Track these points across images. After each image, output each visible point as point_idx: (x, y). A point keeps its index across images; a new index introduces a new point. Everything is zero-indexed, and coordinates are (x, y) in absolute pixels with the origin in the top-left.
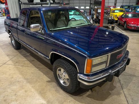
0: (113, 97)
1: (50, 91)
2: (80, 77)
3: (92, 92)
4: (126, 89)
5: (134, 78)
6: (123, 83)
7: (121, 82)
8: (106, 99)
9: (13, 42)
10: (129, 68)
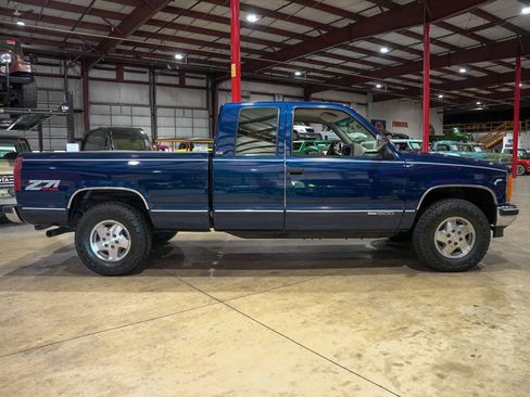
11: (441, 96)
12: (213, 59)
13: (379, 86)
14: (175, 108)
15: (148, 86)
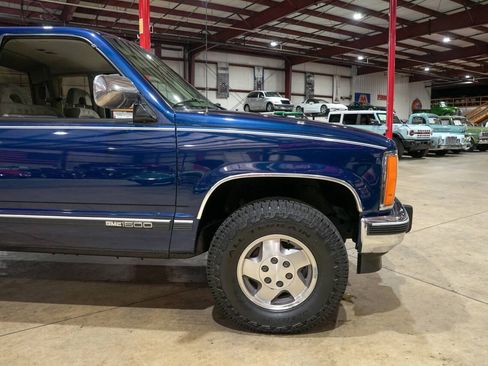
11: (427, 69)
12: (181, 29)
13: (360, 58)
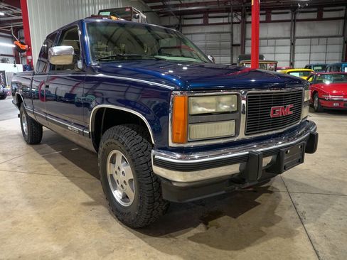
0: (269, 241)
1: (85, 224)
2: (156, 157)
3: (208, 228)
4: (312, 224)
5: (340, 200)
6: (305, 210)
7: (297, 207)
8: (248, 245)
9: (24, 124)
10: (324, 179)
14: (311, 38)
15: (290, 23)
